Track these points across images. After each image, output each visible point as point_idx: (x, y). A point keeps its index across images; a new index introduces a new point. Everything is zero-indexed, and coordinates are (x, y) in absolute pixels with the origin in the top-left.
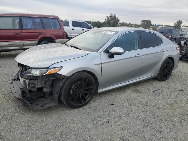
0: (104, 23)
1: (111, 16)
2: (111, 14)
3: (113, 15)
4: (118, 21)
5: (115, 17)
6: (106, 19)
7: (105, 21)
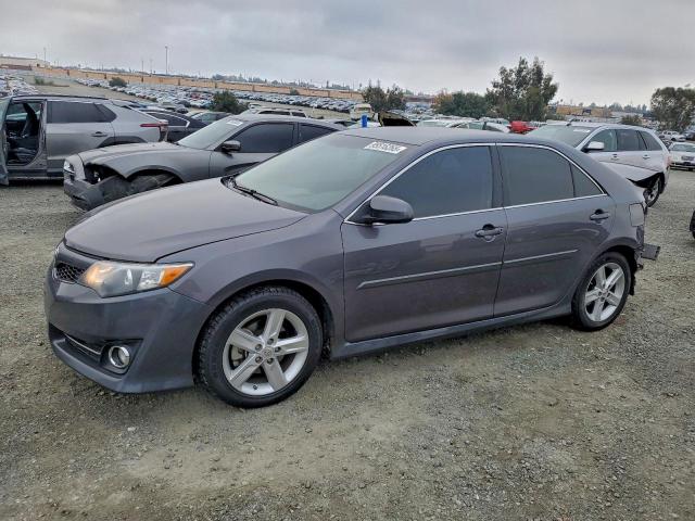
0: (491, 98)
1: (520, 71)
2: (522, 62)
3: (530, 65)
4: (552, 91)
5: (538, 72)
6: (499, 79)
7: (491, 88)
